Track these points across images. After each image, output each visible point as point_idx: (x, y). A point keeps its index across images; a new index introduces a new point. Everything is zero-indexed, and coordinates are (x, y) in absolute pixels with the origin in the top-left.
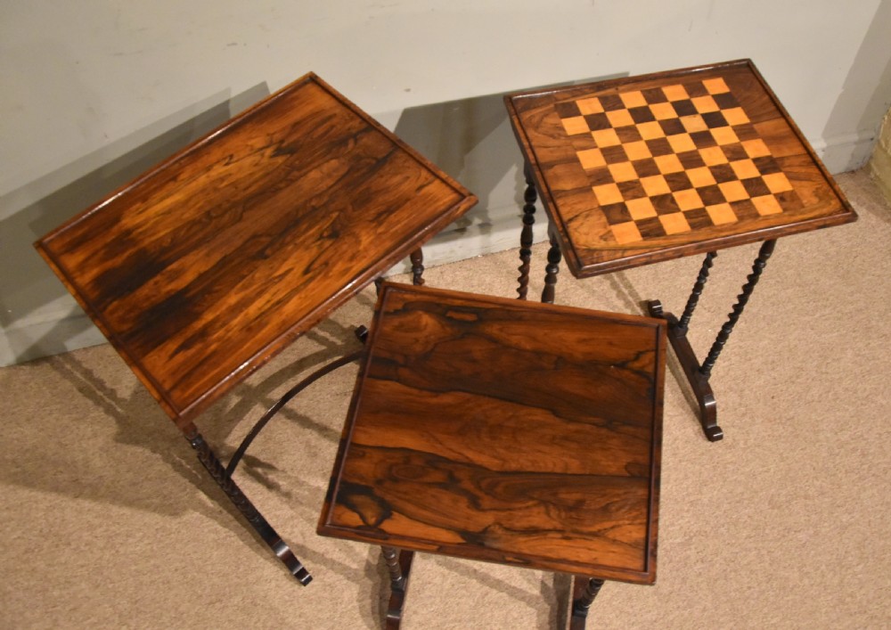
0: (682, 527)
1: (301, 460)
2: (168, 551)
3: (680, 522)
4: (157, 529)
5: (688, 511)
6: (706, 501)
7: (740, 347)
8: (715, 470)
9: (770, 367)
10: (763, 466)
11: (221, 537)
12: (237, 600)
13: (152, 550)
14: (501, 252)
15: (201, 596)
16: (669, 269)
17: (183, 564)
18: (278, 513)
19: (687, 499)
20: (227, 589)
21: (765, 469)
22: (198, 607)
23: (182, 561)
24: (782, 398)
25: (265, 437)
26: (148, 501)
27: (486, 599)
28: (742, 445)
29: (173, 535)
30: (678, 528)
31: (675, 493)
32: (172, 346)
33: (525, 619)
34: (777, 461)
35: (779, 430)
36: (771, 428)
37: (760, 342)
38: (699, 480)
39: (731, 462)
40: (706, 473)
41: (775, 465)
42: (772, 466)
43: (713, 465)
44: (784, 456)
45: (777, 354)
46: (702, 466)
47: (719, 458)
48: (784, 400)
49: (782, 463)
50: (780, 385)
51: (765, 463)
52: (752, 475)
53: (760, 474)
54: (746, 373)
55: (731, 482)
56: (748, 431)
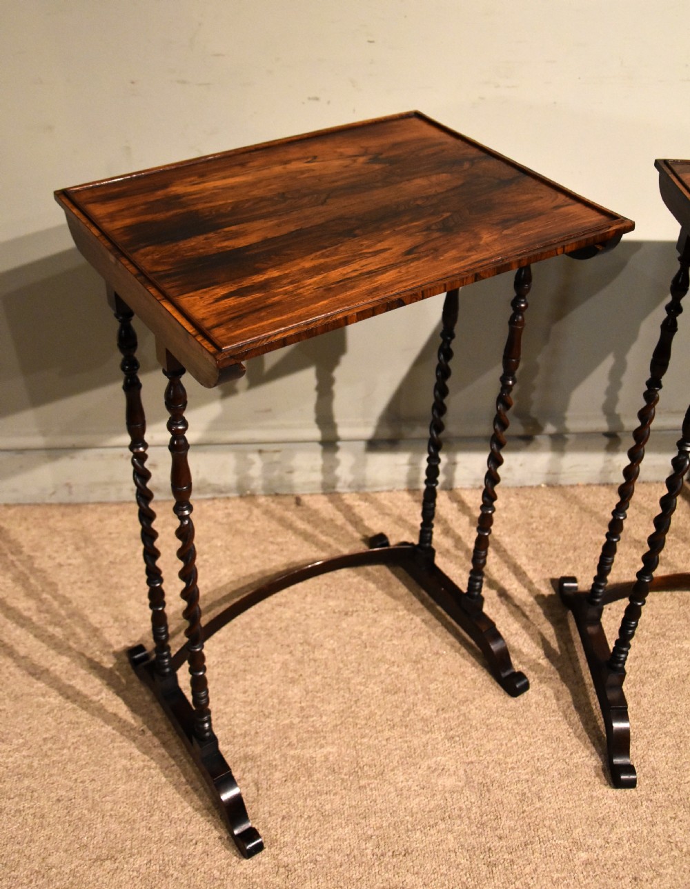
1: (272, 684)
2: (52, 772)
4: (45, 740)
11: (137, 766)
12: (140, 861)
13: (30, 766)
14: (572, 486)
15: (86, 846)
17: (71, 794)
20: (128, 843)
22: (76, 862)
23: (71, 788)
25: (225, 647)
26: (42, 699)
29: (65, 751)
32: (220, 291)
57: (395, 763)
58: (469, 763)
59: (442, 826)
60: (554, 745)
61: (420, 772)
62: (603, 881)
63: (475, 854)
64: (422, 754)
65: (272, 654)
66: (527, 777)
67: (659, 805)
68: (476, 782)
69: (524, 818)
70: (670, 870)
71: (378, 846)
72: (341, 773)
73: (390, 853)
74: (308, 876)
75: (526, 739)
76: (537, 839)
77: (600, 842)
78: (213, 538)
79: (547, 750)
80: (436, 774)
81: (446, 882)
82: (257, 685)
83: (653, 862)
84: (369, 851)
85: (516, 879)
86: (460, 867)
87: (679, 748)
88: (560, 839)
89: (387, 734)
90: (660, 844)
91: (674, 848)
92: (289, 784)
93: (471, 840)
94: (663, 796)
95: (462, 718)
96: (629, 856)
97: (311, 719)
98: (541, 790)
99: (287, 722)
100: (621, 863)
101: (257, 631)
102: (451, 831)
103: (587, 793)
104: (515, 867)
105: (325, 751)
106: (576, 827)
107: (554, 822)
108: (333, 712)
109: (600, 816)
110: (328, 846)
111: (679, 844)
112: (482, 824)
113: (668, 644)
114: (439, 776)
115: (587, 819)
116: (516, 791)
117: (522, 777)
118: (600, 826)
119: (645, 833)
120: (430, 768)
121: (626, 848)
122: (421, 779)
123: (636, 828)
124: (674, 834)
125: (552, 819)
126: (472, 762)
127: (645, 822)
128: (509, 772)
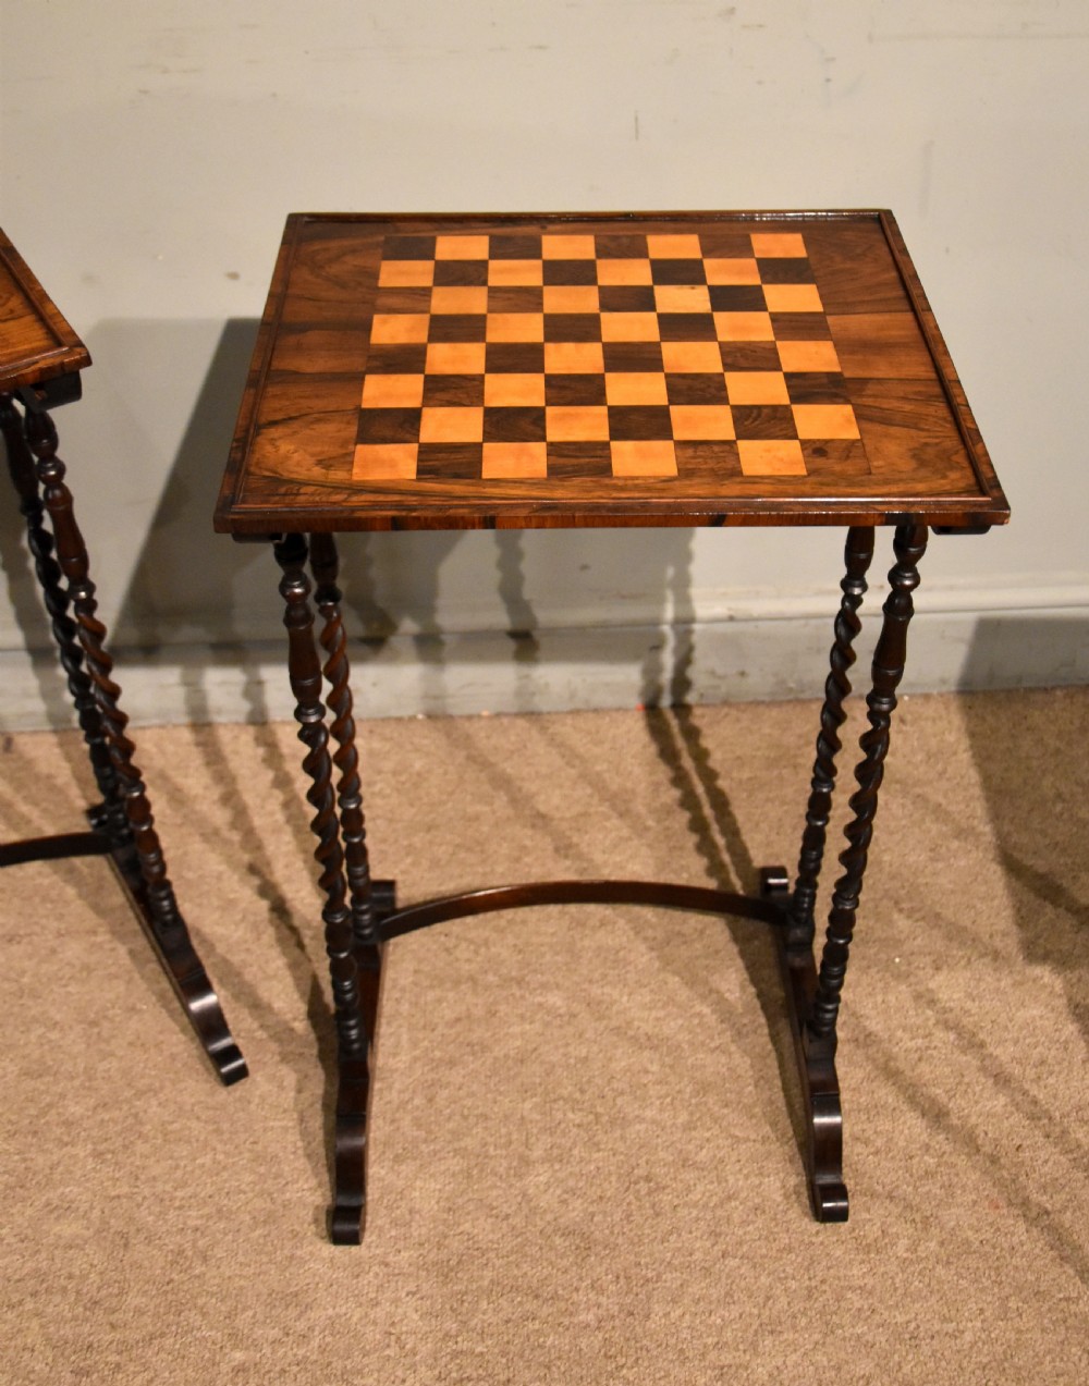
7: (965, 1011)
8: (809, 1297)
9: (1031, 1073)
10: (945, 1320)
14: (470, 718)
19: (712, 1356)
21: (951, 1327)
24: (1043, 1156)
28: (901, 1249)
31: (685, 1334)
34: (987, 1314)
35: (1013, 1234)
36: (991, 1224)
37: (1018, 1010)
38: (759, 1316)
39: (860, 1288)
40: (783, 1301)
41: (979, 1324)
42: (970, 1325)
43: (807, 1283)
44: (1010, 1305)
45: (1058, 1045)
46: (780, 1279)
47: (829, 1268)
48: (1046, 1162)
49: (1001, 1323)
50: (1046, 1121)
51: (953, 1312)
52: (907, 1336)
53: (933, 1337)
54: (963, 1076)
55: (844, 1339)
56: (927, 1218)
58: (114, 1198)
59: (29, 1305)
60: (262, 1170)
61: (29, 1212)
63: (63, 1354)
64: (43, 1182)
66: (199, 1222)
67: (396, 1271)
68: (112, 1231)
69: (166, 1292)
75: (221, 1157)
76: (174, 1328)
77: (275, 1333)
79: (248, 1178)
80: (55, 1214)
83: (349, 1367)
87: (469, 1176)
88: (211, 1329)
90: (373, 1335)
91: (393, 1344)
93: (67, 1331)
94: (411, 1256)
95: (131, 1120)
96: (314, 1358)
98: (212, 1246)
100: (295, 1369)
102: (40, 1315)
103: (286, 1252)
104: (120, 1376)
106: (244, 1310)
107: (214, 1300)
109: (293, 1289)
111: (403, 1337)
112: (96, 1303)
113: (522, 997)
114: (57, 1219)
115: (270, 1295)
116: (171, 1247)
117: (191, 1223)
118: (287, 1306)
119: (355, 1319)
120: (48, 1205)
121: (315, 1343)
122: (26, 1224)
123: (344, 1310)
124: (402, 1320)
125: (213, 1295)
126: (118, 1197)
127: (363, 1300)
128: (172, 1214)
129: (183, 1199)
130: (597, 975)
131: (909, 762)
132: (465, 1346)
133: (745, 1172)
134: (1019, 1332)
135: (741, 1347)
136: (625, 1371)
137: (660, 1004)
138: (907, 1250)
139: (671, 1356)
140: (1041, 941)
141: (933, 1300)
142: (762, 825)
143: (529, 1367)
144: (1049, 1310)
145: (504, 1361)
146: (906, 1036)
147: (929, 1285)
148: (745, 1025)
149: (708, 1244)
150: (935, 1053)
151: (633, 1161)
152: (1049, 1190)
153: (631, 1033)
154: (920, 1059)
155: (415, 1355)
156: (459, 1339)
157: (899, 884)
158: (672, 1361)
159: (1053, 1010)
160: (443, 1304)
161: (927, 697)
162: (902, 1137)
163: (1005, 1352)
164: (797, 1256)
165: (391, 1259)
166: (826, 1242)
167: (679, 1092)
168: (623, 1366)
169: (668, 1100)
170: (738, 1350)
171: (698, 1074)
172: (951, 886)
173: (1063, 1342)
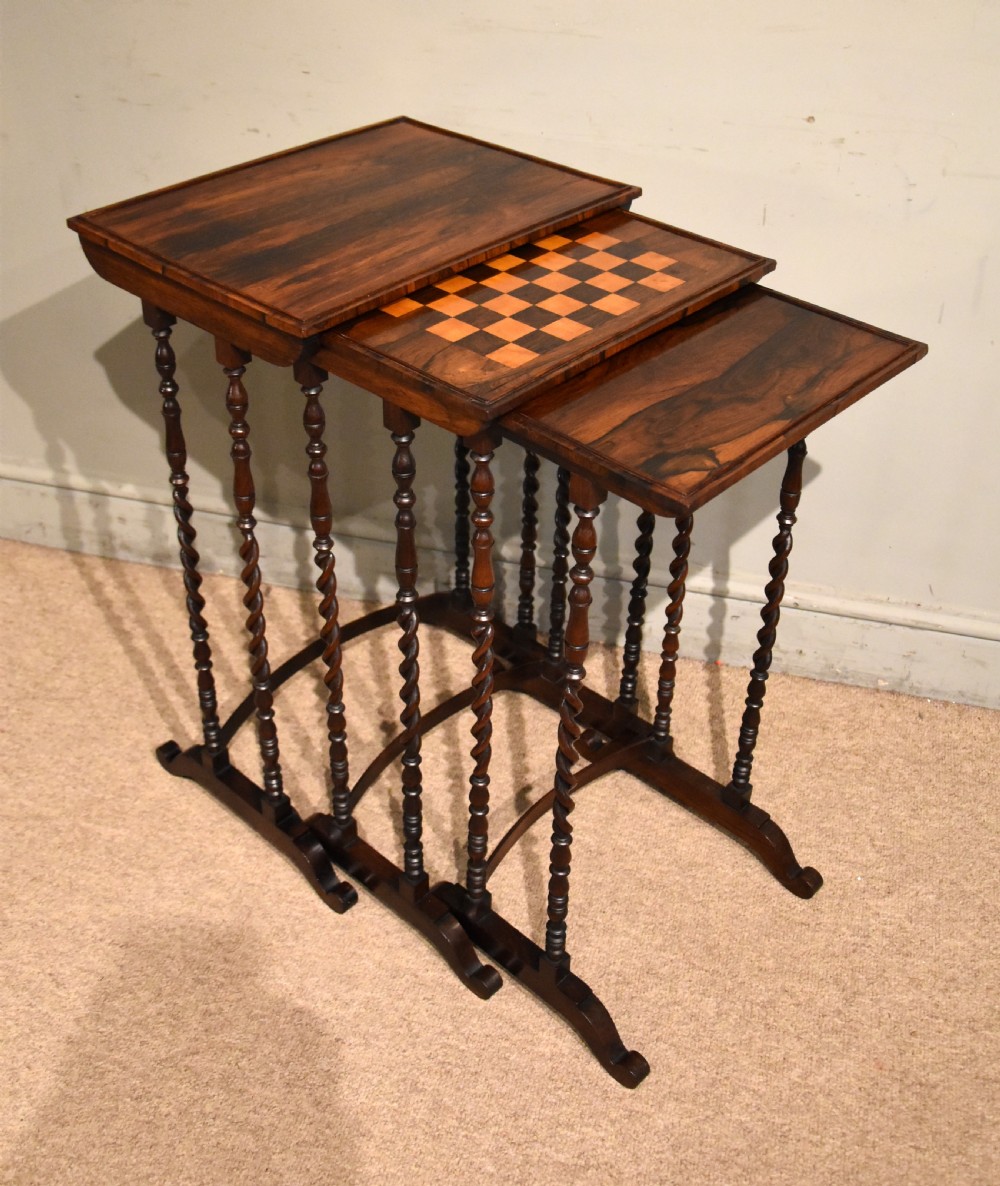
0: (583, 1140)
1: (110, 757)
3: (584, 1129)
5: (613, 1122)
6: (660, 1124)
7: (901, 928)
8: (712, 1085)
9: (941, 984)
10: (813, 1132)
16: (848, 767)
18: (26, 803)
21: (816, 1138)
24: (931, 1044)
27: (188, 1059)
28: (795, 1075)
30: (576, 1137)
33: (218, 1122)
34: (848, 1138)
35: (887, 1090)
36: (873, 1079)
37: (946, 938)
38: (670, 1086)
39: (754, 1091)
40: (692, 1082)
41: (839, 1143)
42: (831, 1141)
43: (714, 1075)
44: (869, 1137)
45: (970, 971)
46: (695, 1066)
47: (734, 1071)
48: (932, 1049)
49: (856, 1147)
50: (941, 1021)
51: (821, 1129)
52: (779, 1134)
53: (799, 1141)
54: (884, 971)
55: (730, 1120)
56: (822, 1059)
57: (175, 862)
58: (250, 885)
61: (194, 877)
62: (302, 1031)
63: (190, 967)
64: (208, 863)
65: (132, 730)
66: (299, 915)
68: (243, 904)
70: (382, 1044)
71: (102, 931)
72: (115, 856)
73: (109, 941)
74: (19, 935)
77: (327, 996)
78: (157, 609)
80: (210, 884)
81: (144, 983)
82: (96, 754)
83: (371, 1031)
84: (90, 933)
85: (215, 1001)
86: (168, 974)
89: (188, 833)
90: (393, 1017)
91: (404, 1026)
92: (60, 851)
93: (196, 954)
96: (348, 1019)
97: (124, 800)
98: (304, 932)
99: (100, 795)
100: (334, 1022)
101: (134, 705)
102: (182, 940)
105: (116, 832)
106: (312, 976)
107: (295, 965)
108: (150, 799)
109: (348, 973)
110: (55, 916)
111: (413, 1024)
112: (220, 943)
114: (211, 887)
115: (332, 972)
116: (277, 924)
117: (295, 914)
118: (341, 982)
119: (383, 1004)
120: (207, 877)
121: (352, 1010)
122: (190, 885)
123: (378, 996)
124: (415, 1014)
125: (296, 961)
126: (253, 885)
127: (393, 993)
128: (284, 905)
129: (294, 897)
130: (626, 832)
131: (916, 746)
132: (454, 1042)
133: (692, 989)
134: (869, 1157)
135: (651, 1103)
136: (560, 1092)
137: (666, 863)
138: (799, 1077)
139: (597, 1093)
140: (982, 895)
141: (808, 1116)
142: (785, 762)
143: (493, 1069)
144: (899, 1151)
145: (477, 1059)
146: (848, 933)
147: (808, 1105)
148: (726, 892)
149: (649, 1028)
150: (867, 950)
151: (612, 960)
152: (928, 1069)
153: (638, 875)
154: (854, 951)
155: (417, 1037)
156: (451, 1037)
157: (879, 828)
158: (597, 1096)
159: (974, 945)
160: (447, 1011)
161: (946, 704)
162: (822, 1000)
163: (853, 1169)
164: (713, 1056)
165: (420, 973)
166: (738, 1053)
167: (661, 924)
168: (559, 1088)
169: (651, 927)
170: (648, 1104)
171: (679, 916)
172: (921, 839)
173: (903, 1176)
